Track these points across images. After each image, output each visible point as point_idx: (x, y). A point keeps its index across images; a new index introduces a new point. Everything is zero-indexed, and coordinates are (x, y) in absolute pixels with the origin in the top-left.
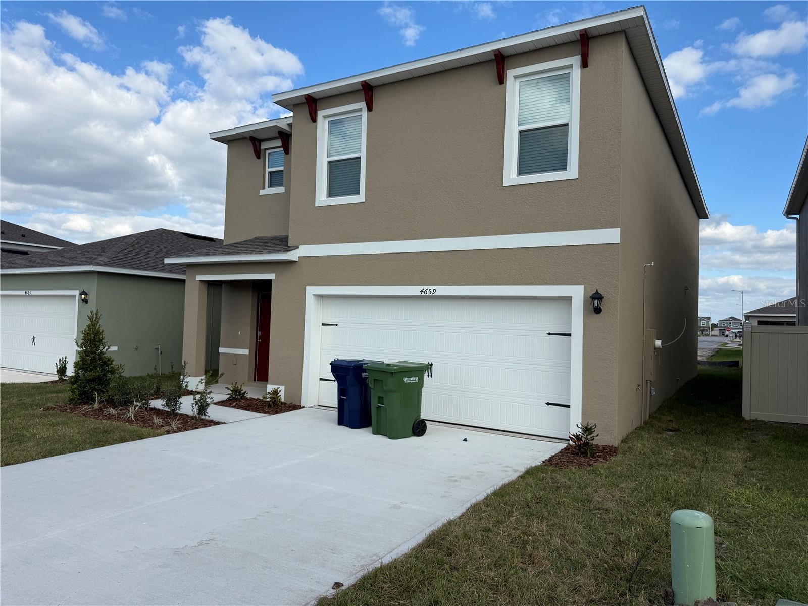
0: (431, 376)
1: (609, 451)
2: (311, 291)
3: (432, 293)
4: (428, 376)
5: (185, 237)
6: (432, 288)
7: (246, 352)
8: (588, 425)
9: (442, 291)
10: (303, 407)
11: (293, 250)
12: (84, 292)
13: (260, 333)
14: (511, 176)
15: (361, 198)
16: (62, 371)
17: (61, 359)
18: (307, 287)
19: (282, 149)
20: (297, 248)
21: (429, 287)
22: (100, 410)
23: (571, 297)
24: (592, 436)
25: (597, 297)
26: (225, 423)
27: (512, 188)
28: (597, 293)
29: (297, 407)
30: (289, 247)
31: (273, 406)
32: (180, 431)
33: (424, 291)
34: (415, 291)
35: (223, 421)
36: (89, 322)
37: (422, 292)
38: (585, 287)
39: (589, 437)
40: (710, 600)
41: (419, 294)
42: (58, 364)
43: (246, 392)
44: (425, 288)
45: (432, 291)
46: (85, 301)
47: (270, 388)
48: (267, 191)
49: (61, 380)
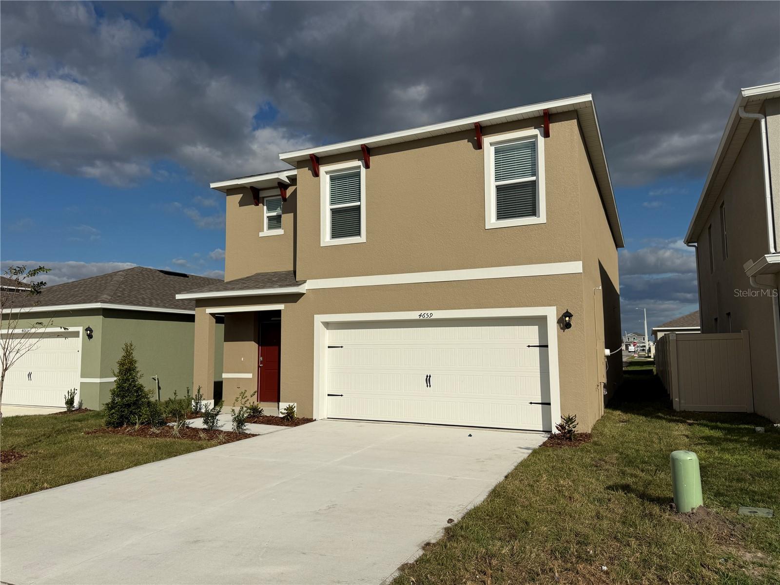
0: (430, 386)
1: (586, 437)
2: (319, 319)
3: (430, 316)
4: (427, 386)
5: (161, 274)
6: (429, 312)
7: (250, 376)
8: (569, 416)
9: (438, 314)
10: (315, 420)
11: (301, 284)
12: (89, 328)
13: (261, 359)
14: (492, 220)
15: (362, 239)
16: (70, 402)
17: (70, 391)
18: (315, 315)
19: (280, 197)
20: (305, 282)
21: (426, 312)
22: (142, 430)
23: (546, 316)
24: (573, 424)
25: (568, 314)
26: (259, 435)
27: (493, 230)
28: (567, 312)
29: (311, 420)
30: (297, 282)
31: (290, 420)
32: (229, 442)
33: (422, 315)
34: (414, 315)
35: (258, 434)
36: (123, 354)
37: (420, 316)
38: (557, 308)
39: (571, 426)
40: (700, 506)
41: (418, 318)
42: (67, 396)
43: (262, 409)
44: (423, 312)
45: (429, 315)
46: (90, 336)
47: (283, 405)
48: (266, 232)
49: (70, 411)
